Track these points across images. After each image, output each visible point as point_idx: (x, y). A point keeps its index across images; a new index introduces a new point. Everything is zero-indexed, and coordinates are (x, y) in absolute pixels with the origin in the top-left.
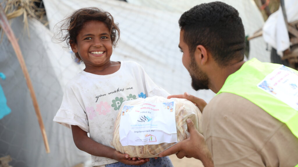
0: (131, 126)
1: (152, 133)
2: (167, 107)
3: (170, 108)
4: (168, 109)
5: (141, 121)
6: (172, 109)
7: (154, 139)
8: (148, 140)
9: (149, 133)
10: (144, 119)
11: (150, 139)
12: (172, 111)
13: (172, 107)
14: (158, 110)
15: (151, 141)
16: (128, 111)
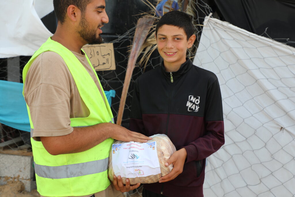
0: (124, 162)
1: (140, 168)
2: (149, 146)
3: (152, 147)
4: (151, 147)
5: (132, 158)
6: (154, 147)
7: (142, 173)
8: (137, 173)
9: (137, 168)
10: (133, 157)
11: (139, 173)
12: (154, 149)
13: (154, 146)
14: (143, 149)
15: (139, 174)
16: (118, 150)
